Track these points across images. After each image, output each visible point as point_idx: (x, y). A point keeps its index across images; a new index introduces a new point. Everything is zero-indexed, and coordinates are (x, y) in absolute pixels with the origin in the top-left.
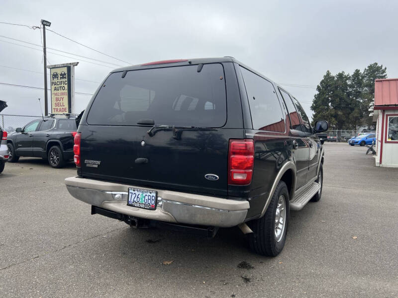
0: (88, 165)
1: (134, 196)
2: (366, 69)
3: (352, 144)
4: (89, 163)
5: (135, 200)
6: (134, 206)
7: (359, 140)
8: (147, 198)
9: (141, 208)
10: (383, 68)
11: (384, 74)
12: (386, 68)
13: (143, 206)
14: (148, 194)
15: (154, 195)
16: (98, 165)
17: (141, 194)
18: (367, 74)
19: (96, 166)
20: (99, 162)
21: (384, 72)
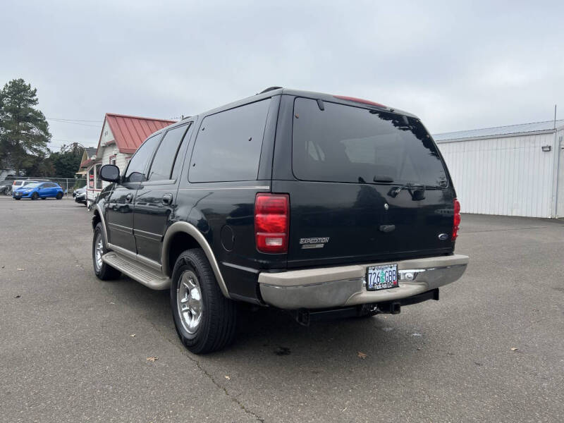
0: (304, 247)
1: (373, 276)
2: (7, 86)
3: (18, 198)
4: (309, 243)
5: (375, 281)
6: (377, 290)
7: (30, 191)
8: (387, 275)
9: (383, 289)
10: (32, 89)
11: (35, 98)
12: (36, 90)
13: (385, 286)
14: (389, 269)
15: (395, 269)
16: (325, 244)
17: (380, 271)
18: (8, 93)
19: (322, 246)
20: (326, 240)
21: (33, 94)
